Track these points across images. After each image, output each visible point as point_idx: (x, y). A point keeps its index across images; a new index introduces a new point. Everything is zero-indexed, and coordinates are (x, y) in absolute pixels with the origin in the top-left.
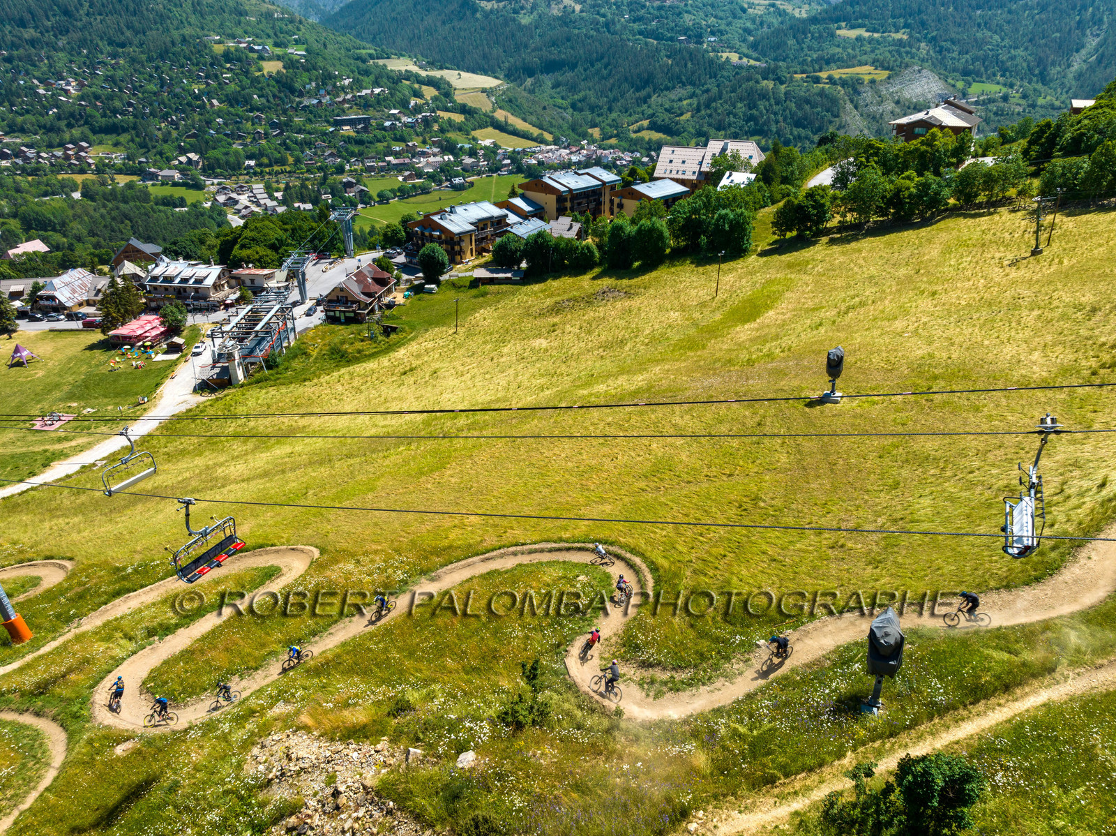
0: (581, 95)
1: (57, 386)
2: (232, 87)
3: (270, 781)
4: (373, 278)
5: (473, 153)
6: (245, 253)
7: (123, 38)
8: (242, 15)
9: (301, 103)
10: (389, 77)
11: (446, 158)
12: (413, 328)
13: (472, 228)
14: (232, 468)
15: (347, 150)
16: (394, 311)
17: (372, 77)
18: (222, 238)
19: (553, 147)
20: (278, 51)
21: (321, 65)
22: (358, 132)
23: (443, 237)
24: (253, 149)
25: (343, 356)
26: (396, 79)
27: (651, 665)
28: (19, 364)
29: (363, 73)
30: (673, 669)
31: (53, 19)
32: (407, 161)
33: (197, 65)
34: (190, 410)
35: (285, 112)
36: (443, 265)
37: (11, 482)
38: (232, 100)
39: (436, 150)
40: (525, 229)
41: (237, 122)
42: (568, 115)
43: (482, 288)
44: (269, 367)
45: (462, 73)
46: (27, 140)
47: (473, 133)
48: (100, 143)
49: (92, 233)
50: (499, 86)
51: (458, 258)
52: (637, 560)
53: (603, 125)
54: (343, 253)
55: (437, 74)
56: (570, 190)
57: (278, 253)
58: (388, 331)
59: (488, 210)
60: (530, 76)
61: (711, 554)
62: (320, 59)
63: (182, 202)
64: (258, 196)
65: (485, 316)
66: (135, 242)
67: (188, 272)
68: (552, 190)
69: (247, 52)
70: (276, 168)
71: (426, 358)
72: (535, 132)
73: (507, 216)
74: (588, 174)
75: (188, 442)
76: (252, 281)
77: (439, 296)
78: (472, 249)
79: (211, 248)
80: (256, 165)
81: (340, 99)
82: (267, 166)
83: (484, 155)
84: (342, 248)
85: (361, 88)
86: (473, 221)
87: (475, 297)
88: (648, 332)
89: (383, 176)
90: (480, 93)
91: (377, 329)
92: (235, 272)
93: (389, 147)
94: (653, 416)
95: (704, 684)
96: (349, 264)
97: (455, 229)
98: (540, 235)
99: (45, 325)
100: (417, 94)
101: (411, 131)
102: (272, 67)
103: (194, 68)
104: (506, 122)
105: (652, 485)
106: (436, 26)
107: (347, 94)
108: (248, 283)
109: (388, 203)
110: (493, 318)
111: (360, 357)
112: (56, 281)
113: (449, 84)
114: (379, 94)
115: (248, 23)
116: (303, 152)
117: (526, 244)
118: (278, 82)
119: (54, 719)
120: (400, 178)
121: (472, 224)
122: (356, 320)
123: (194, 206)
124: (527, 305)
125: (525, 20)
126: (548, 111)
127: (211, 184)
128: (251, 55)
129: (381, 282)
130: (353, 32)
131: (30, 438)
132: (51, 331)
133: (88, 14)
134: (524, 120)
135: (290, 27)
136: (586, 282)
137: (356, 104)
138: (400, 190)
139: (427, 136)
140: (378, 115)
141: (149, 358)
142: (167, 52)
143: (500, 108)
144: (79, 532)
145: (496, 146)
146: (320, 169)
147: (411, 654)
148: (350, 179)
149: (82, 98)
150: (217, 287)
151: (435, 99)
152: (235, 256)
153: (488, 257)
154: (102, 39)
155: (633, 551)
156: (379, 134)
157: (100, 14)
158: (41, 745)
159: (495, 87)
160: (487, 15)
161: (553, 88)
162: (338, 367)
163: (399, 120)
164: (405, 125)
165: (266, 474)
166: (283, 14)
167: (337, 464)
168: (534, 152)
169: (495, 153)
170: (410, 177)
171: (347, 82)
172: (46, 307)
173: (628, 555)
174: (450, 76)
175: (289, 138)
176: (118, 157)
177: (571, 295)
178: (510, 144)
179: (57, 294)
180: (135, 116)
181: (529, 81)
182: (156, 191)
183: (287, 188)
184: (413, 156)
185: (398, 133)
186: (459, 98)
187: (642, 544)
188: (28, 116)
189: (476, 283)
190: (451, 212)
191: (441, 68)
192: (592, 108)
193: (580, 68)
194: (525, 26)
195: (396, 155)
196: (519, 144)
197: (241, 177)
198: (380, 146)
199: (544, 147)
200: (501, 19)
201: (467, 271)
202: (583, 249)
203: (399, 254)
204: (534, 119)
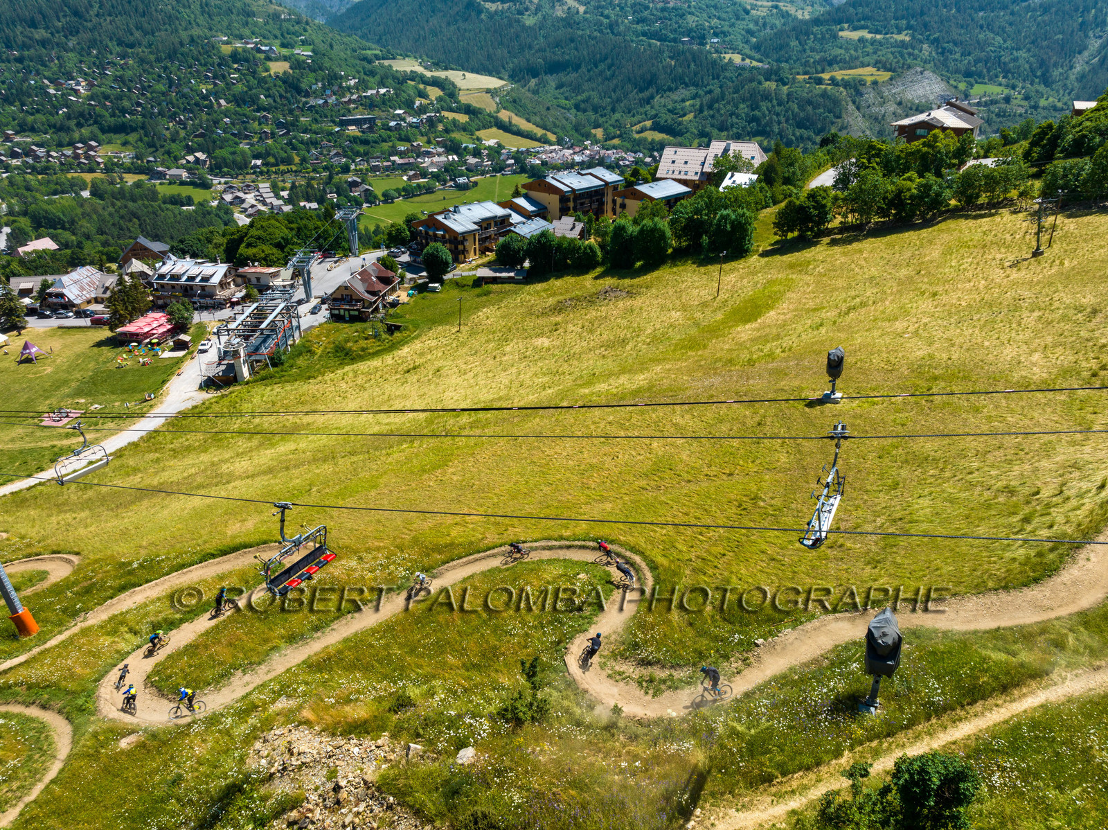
0: (585, 95)
1: (65, 382)
2: (239, 88)
3: (272, 775)
4: (377, 277)
5: (477, 153)
6: (251, 251)
7: (132, 39)
8: (249, 16)
9: (307, 103)
10: (394, 78)
11: (450, 158)
12: (416, 327)
13: (476, 227)
14: (237, 465)
15: (352, 150)
16: (398, 310)
17: (377, 78)
18: (228, 237)
19: (556, 147)
20: (285, 52)
21: (328, 65)
22: (363, 132)
23: (447, 236)
24: (260, 148)
25: (347, 354)
26: (401, 80)
27: (650, 663)
28: (28, 361)
29: (369, 73)
30: (672, 667)
31: (63, 20)
32: (412, 160)
33: (205, 65)
34: (196, 407)
35: (291, 112)
36: (446, 264)
37: (19, 477)
38: (238, 100)
39: (440, 150)
40: (527, 229)
41: (244, 122)
42: (571, 115)
43: (485, 287)
44: (275, 365)
45: (466, 74)
46: (37, 139)
47: (478, 133)
48: (109, 142)
49: (101, 232)
50: (503, 87)
51: (461, 257)
52: (637, 559)
53: (606, 125)
54: (348, 252)
55: (442, 74)
56: (573, 190)
57: (283, 252)
58: (392, 329)
59: (491, 209)
60: (534, 77)
61: (710, 553)
62: (326, 59)
63: (189, 201)
64: (265, 195)
65: (488, 315)
66: (142, 240)
67: (194, 270)
68: (555, 190)
69: (254, 52)
70: (282, 167)
71: (429, 357)
72: (539, 132)
73: (510, 215)
74: (591, 174)
75: (194, 439)
76: (258, 279)
77: (443, 295)
78: (475, 249)
79: (217, 246)
80: (263, 164)
81: (346, 99)
82: (273, 165)
83: (488, 155)
84: (347, 246)
85: (367, 88)
86: (477, 220)
87: (478, 296)
88: (649, 331)
89: (388, 176)
90: (484, 94)
91: (381, 327)
92: (241, 270)
93: (394, 147)
94: (654, 416)
96: (354, 263)
97: (458, 228)
98: (544, 234)
99: (54, 322)
100: (422, 95)
101: (416, 131)
102: (278, 68)
103: (202, 69)
104: (510, 122)
105: (653, 483)
106: (440, 27)
107: (352, 94)
108: (254, 281)
109: (392, 202)
110: (496, 316)
111: (364, 355)
112: (65, 279)
113: (453, 84)
114: (384, 95)
115: (256, 25)
116: (309, 152)
117: (529, 244)
118: (284, 82)
119: (60, 712)
120: (405, 178)
121: (475, 223)
122: (360, 318)
123: (201, 204)
124: (530, 304)
125: (529, 21)
126: (552, 112)
127: (218, 183)
128: (258, 55)
129: (386, 281)
130: (359, 33)
131: (39, 433)
132: (60, 327)
133: (97, 16)
134: (528, 120)
135: (297, 28)
136: (588, 282)
137: (361, 104)
138: (404, 189)
139: (432, 136)
140: (383, 115)
141: (156, 355)
142: (175, 52)
143: (505, 108)
144: (86, 527)
145: (500, 146)
146: (326, 168)
147: (413, 651)
148: (355, 178)
149: (91, 98)
150: (223, 285)
151: (440, 99)
152: (241, 255)
153: (491, 256)
154: (111, 39)
155: (633, 549)
156: (384, 133)
157: (110, 15)
158: (47, 737)
159: (500, 88)
160: (491, 16)
161: (556, 89)
162: (342, 364)
163: (404, 120)
164: (410, 125)
165: (270, 471)
166: (290, 15)
167: (341, 461)
168: (538, 152)
169: (499, 153)
170: (415, 177)
171: (352, 82)
172: (55, 304)
173: (628, 554)
174: (455, 76)
175: (295, 137)
176: (126, 156)
177: (573, 295)
178: (514, 144)
179: (65, 291)
180: (144, 116)
181: (533, 82)
182: (164, 190)
183: (293, 187)
184: (418, 156)
185: (403, 133)
186: (464, 99)
187: (642, 542)
188: (38, 116)
189: (479, 282)
190: (455, 212)
191: (446, 69)
192: (595, 109)
193: (583, 69)
194: (530, 27)
195: (401, 154)
196: (523, 144)
197: (248, 177)
198: (386, 146)
199: (547, 147)
200: (505, 21)
201: (470, 270)
202: (585, 248)
203: (403, 253)
204: (538, 119)
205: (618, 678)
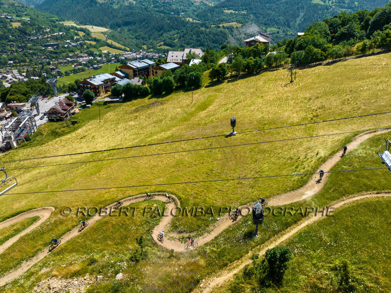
0: (138, 34)
4: (66, 104)
5: (100, 56)
6: (12, 97)
8: (1, 5)
9: (30, 38)
10: (65, 28)
11: (90, 58)
12: (83, 121)
13: (103, 83)
15: (51, 56)
16: (75, 115)
17: (58, 28)
18: (2, 92)
19: (130, 52)
20: (18, 18)
21: (37, 24)
22: (54, 49)
23: (92, 87)
24: (12, 57)
25: (56, 134)
26: (68, 29)
27: (182, 232)
29: (54, 26)
30: (190, 232)
32: (75, 59)
35: (23, 42)
36: (92, 97)
39: (86, 55)
40: (122, 83)
41: (3, 46)
42: (134, 41)
43: (108, 105)
44: (27, 141)
45: (94, 27)
47: (100, 48)
50: (108, 31)
51: (98, 94)
52: (174, 196)
53: (147, 44)
54: (53, 95)
55: (84, 27)
56: (138, 68)
57: (26, 97)
58: (74, 123)
59: (108, 76)
60: (119, 27)
61: (199, 191)
62: (36, 21)
64: (16, 75)
65: (111, 115)
68: (131, 68)
69: (5, 19)
70: (22, 64)
71: (89, 132)
72: (123, 47)
73: (115, 78)
74: (143, 62)
77: (92, 109)
78: (103, 91)
80: (13, 63)
81: (46, 37)
82: (18, 63)
83: (105, 56)
84: (52, 93)
85: (54, 32)
86: (103, 80)
87: (106, 108)
88: (170, 116)
89: (66, 65)
90: (101, 34)
91: (69, 123)
92: (8, 105)
93: (67, 54)
94: (174, 146)
95: (200, 236)
96: (56, 99)
97: (96, 84)
98: (128, 84)
100: (77, 34)
101: (76, 48)
102: (16, 25)
104: (112, 44)
105: (176, 169)
106: (81, 9)
107: (49, 35)
108: (15, 109)
109: (69, 75)
110: (114, 115)
111: (63, 134)
113: (89, 31)
114: (61, 35)
115: (4, 8)
116: (33, 57)
117: (123, 88)
118: (19, 30)
120: (73, 66)
122: (61, 120)
124: (126, 110)
125: (115, 7)
126: (127, 40)
128: (7, 20)
129: (69, 105)
130: (49, 11)
134: (119, 43)
135: (22, 9)
136: (146, 100)
137: (53, 39)
138: (73, 70)
139: (82, 50)
140: (62, 42)
143: (109, 39)
145: (109, 53)
146: (40, 63)
147: (95, 242)
148: (53, 67)
151: (84, 36)
152: (8, 99)
153: (109, 93)
156: (63, 50)
159: (107, 31)
160: (101, 5)
161: (128, 31)
162: (55, 138)
163: (70, 44)
164: (73, 46)
165: (30, 181)
166: (19, 4)
167: (58, 175)
168: (123, 55)
169: (109, 55)
170: (77, 65)
171: (48, 30)
174: (89, 27)
175: (26, 52)
177: (141, 105)
178: (114, 52)
181: (119, 29)
183: (27, 71)
184: (77, 58)
185: (71, 49)
186: (93, 36)
187: (175, 190)
189: (106, 103)
190: (94, 78)
191: (85, 25)
192: (143, 38)
193: (137, 24)
194: (116, 9)
195: (71, 57)
196: (117, 52)
197: (8, 68)
198: (64, 54)
199: (127, 53)
200: (106, 7)
201: (102, 99)
202: (144, 88)
203: (75, 94)
204: (122, 43)
205: (171, 239)
